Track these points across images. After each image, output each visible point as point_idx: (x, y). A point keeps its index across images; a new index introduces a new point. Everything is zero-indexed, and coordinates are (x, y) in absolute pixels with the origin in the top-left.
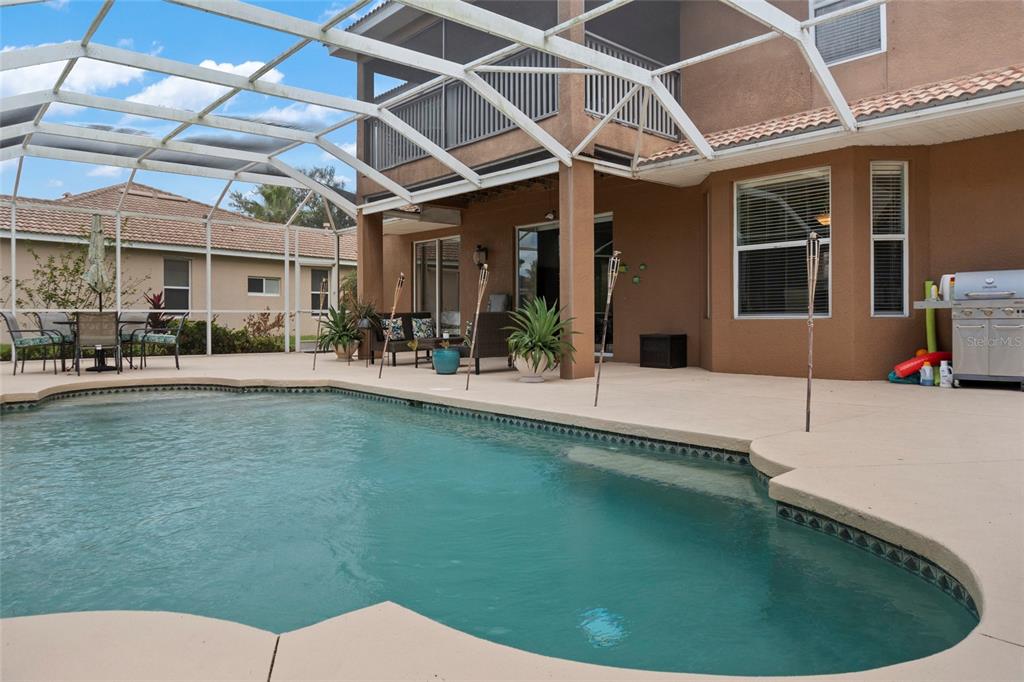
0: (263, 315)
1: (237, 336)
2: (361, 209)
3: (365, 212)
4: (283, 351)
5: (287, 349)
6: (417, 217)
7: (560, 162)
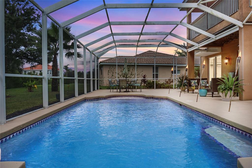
0: (169, 79)
1: (161, 85)
2: (188, 51)
3: (189, 51)
4: (173, 88)
5: (174, 88)
6: (206, 51)
7: (239, 27)
